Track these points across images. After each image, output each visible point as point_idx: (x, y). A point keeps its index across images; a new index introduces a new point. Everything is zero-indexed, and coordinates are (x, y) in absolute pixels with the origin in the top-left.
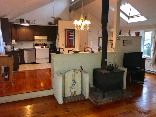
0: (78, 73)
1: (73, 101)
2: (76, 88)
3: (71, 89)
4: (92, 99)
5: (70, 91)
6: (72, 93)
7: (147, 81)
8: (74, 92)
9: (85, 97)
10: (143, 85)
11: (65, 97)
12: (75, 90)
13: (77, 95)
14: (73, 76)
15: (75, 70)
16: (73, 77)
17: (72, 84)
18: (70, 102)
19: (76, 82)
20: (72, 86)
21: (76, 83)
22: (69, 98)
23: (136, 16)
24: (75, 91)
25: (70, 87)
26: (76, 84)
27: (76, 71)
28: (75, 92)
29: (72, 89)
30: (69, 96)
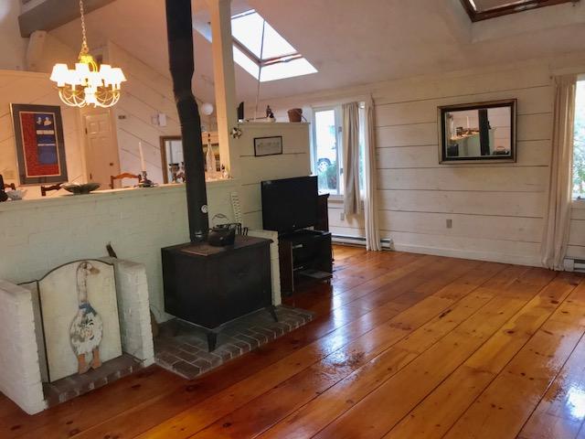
0: (98, 272)
1: (92, 387)
2: (97, 334)
3: (78, 342)
4: (169, 361)
5: (75, 349)
6: (81, 358)
7: (340, 268)
8: (90, 350)
9: (142, 361)
10: (332, 281)
11: (52, 381)
12: (95, 342)
13: (104, 364)
14: (78, 286)
15: (84, 264)
16: (79, 290)
17: (79, 319)
18: (78, 394)
19: (96, 309)
20: (78, 329)
21: (95, 314)
22: (73, 382)
23: (281, 59)
24: (97, 347)
25: (72, 336)
26: (95, 320)
27: (89, 267)
28: (96, 351)
29: (82, 340)
30: (69, 374)
